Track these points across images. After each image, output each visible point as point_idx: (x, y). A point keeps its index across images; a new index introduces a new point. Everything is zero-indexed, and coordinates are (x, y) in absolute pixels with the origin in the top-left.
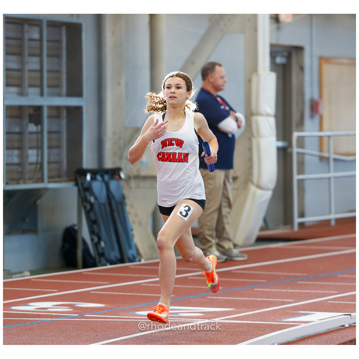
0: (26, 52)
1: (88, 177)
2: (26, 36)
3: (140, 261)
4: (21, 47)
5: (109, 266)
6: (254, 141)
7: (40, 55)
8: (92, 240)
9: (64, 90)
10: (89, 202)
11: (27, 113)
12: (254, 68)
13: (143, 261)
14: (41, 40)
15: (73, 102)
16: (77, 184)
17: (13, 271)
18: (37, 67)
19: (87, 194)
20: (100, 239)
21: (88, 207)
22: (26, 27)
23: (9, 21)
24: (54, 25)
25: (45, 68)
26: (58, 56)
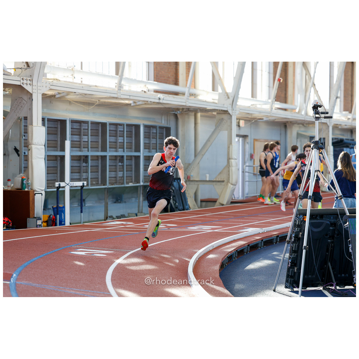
0: (151, 137)
2: (151, 132)
3: (190, 210)
4: (150, 135)
5: (179, 212)
6: (230, 168)
7: (156, 138)
8: (173, 203)
12: (230, 143)
13: (191, 210)
14: (156, 133)
17: (146, 213)
18: (155, 142)
20: (176, 202)
22: (151, 128)
23: (146, 126)
24: (161, 128)
25: (158, 143)
26: (162, 139)
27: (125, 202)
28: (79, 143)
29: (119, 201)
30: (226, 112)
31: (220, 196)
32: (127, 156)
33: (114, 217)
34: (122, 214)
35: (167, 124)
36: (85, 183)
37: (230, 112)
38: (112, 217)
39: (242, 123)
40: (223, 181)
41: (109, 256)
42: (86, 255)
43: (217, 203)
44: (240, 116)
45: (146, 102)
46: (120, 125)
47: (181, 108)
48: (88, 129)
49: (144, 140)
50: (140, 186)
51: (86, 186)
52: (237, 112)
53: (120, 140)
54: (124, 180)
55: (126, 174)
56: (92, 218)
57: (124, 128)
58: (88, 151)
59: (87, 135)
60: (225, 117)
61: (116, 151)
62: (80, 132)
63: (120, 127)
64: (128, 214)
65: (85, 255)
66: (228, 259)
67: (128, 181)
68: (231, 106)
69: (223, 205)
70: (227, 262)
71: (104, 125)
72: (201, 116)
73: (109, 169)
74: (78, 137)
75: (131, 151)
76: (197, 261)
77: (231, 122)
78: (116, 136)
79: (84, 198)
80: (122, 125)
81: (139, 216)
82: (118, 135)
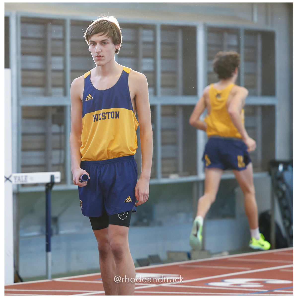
1: (281, 168)
8: (284, 224)
9: (259, 90)
10: (281, 190)
14: (238, 46)
15: (267, 101)
16: (270, 174)
19: (280, 183)
20: (291, 223)
21: (281, 194)
23: (210, 30)
24: (250, 33)
25: (242, 71)
26: (254, 60)
27: (160, 224)
28: (40, 74)
29: (145, 221)
32: (164, 107)
34: (153, 253)
35: (267, 23)
36: (57, 175)
46: (145, 27)
48: (63, 40)
49: (207, 65)
50: (198, 182)
51: (59, 183)
53: (146, 65)
55: (163, 151)
56: (75, 266)
57: (155, 36)
58: (65, 94)
59: (63, 55)
62: (44, 47)
63: (145, 32)
64: (169, 253)
67: (166, 169)
74: (37, 58)
75: (175, 94)
79: (54, 213)
80: (152, 27)
81: (195, 259)
82: (141, 53)
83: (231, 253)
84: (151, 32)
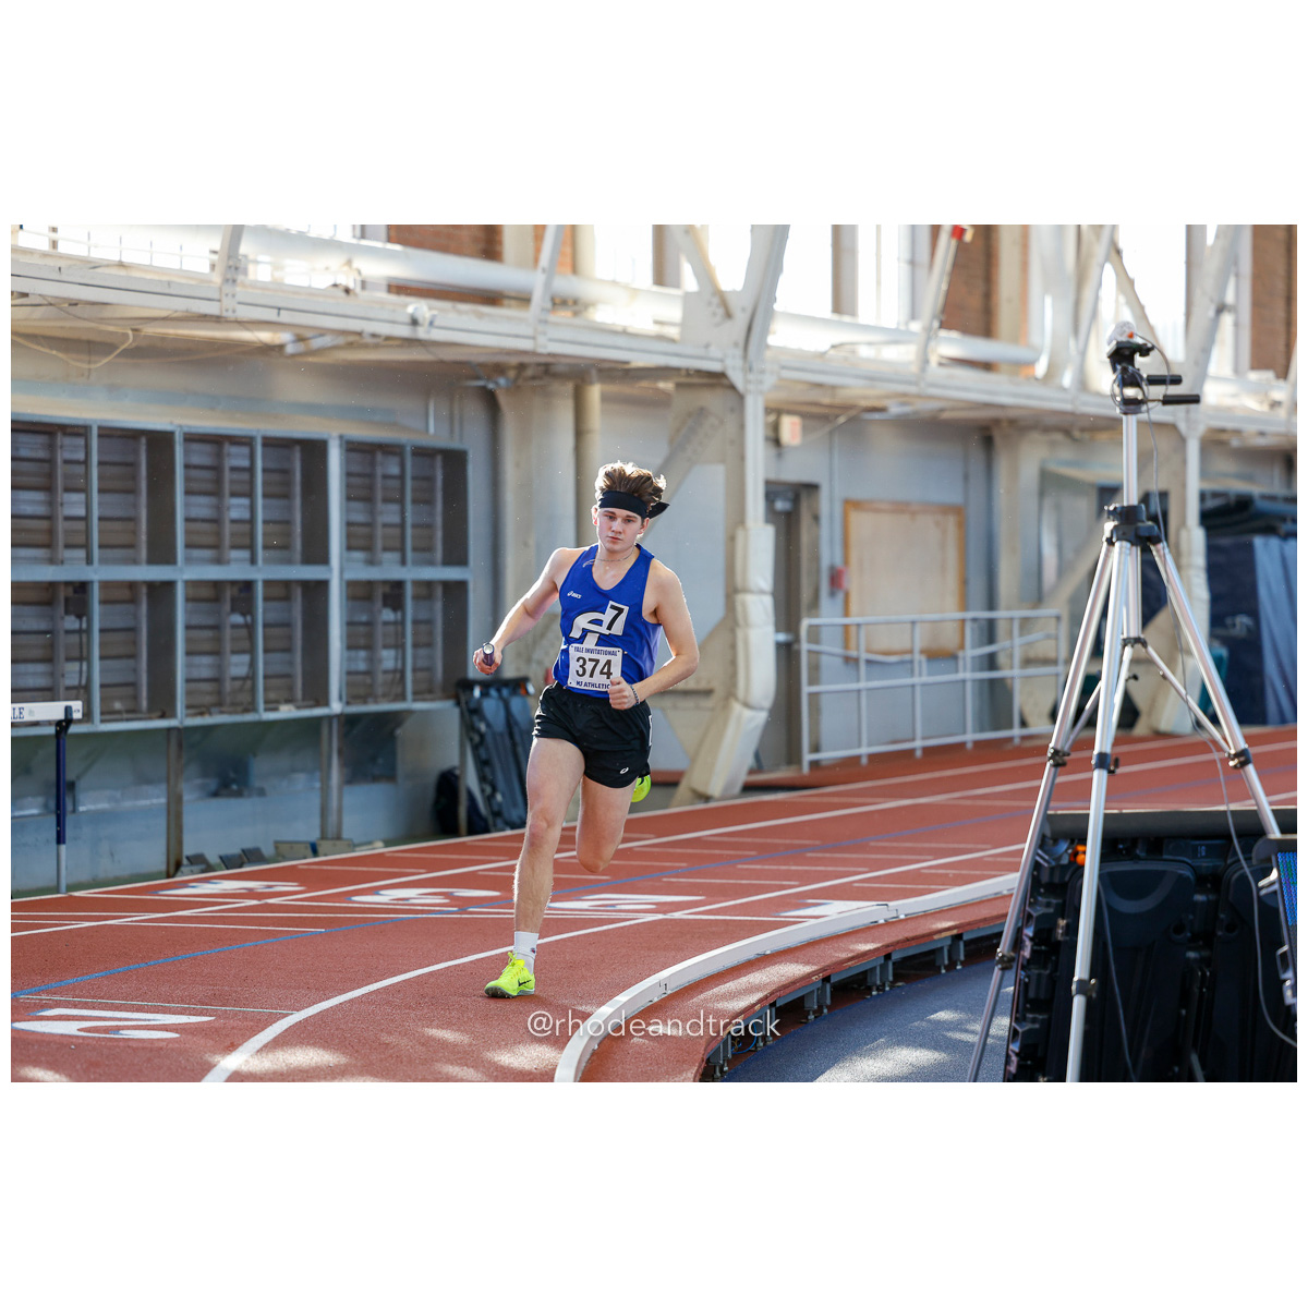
0: (379, 495)
1: (477, 692)
2: (379, 471)
4: (371, 488)
5: (509, 832)
6: (740, 634)
7: (401, 501)
8: (483, 791)
9: (439, 554)
10: (478, 731)
11: (379, 592)
12: (738, 518)
14: (402, 477)
15: (452, 574)
16: (458, 703)
17: (356, 841)
18: (396, 519)
19: (475, 718)
20: (494, 789)
21: (477, 738)
22: (379, 457)
23: (352, 448)
24: (423, 453)
25: (409, 521)
26: (430, 502)
27: (262, 793)
28: (44, 524)
29: (234, 787)
30: (716, 380)
31: (693, 760)
32: (267, 583)
33: (213, 859)
34: (248, 845)
35: (452, 436)
36: (77, 706)
37: (736, 378)
38: (200, 862)
39: (790, 428)
40: (708, 693)
41: (190, 1037)
42: (83, 1038)
43: (682, 789)
44: (782, 395)
45: (351, 338)
46: (235, 440)
47: (514, 361)
48: (86, 462)
49: (346, 511)
50: (330, 718)
51: (79, 721)
52: (769, 381)
53: (236, 509)
54: (253, 690)
55: (265, 663)
56: (106, 868)
57: (252, 457)
58: (89, 561)
59: (85, 490)
60: (712, 400)
61: (219, 561)
62: (51, 475)
63: (234, 450)
64: (277, 844)
65: (77, 1037)
66: (733, 1045)
67: (272, 696)
68: (739, 352)
69: (707, 798)
70: (730, 1055)
71: (160, 442)
72: (605, 398)
73: (188, 640)
74: (39, 496)
75: (289, 562)
76: (594, 1053)
77: (742, 426)
78: (216, 492)
79: (70, 775)
80: (245, 441)
81: (325, 855)
82: (227, 488)
83: (388, 843)
84: (245, 450)
